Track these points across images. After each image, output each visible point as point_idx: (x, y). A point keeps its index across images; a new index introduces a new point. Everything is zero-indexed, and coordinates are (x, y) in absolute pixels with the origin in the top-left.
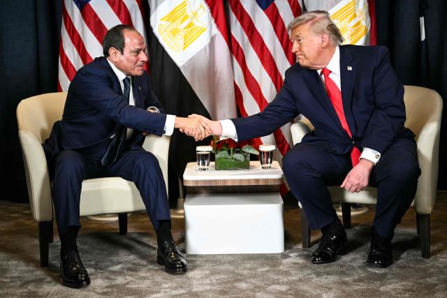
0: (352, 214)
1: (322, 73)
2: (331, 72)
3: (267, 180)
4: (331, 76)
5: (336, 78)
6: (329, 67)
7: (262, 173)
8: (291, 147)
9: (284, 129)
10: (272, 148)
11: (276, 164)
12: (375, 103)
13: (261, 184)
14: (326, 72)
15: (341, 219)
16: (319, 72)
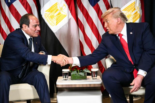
0: (134, 100)
1: (119, 36)
2: (123, 35)
3: (95, 84)
4: (123, 37)
5: (125, 37)
6: (122, 33)
7: (93, 81)
8: (106, 69)
9: (102, 61)
10: (97, 70)
11: (98, 77)
12: (143, 49)
13: (92, 86)
14: (121, 35)
15: (129, 102)
16: (117, 35)
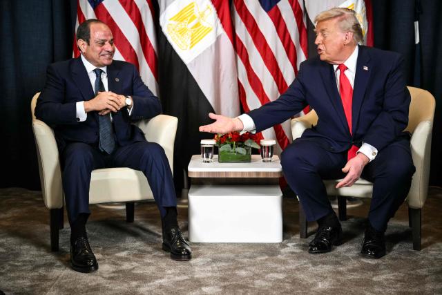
0: (348, 206)
2: (347, 68)
3: (267, 173)
4: (346, 72)
6: (346, 64)
7: (262, 167)
9: (285, 125)
10: (273, 142)
11: (276, 157)
12: (382, 105)
13: (261, 176)
14: (343, 68)
15: (337, 212)
